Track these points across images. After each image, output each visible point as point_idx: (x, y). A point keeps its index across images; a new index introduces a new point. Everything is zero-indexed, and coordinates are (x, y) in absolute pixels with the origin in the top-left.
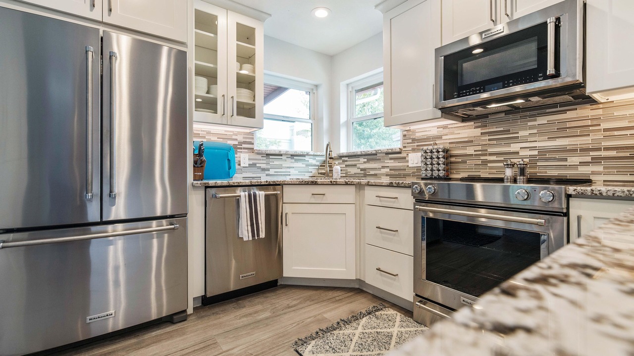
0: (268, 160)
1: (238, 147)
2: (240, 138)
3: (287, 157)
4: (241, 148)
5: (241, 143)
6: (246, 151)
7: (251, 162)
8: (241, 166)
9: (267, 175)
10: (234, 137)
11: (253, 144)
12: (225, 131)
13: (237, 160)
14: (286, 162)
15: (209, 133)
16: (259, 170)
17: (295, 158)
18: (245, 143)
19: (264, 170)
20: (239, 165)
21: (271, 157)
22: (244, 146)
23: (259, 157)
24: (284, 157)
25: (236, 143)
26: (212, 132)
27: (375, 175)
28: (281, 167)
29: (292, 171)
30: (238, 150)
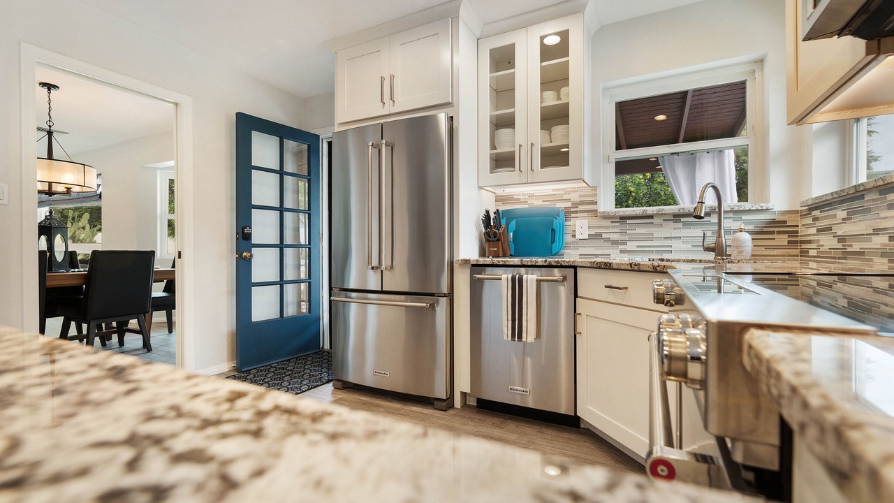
0: (624, 227)
1: (572, 210)
2: (575, 197)
3: (664, 220)
4: (577, 212)
5: (575, 205)
6: (585, 214)
7: (593, 232)
8: (577, 237)
9: (622, 252)
10: (566, 197)
11: (596, 203)
12: (553, 190)
13: (569, 229)
14: (661, 229)
15: (532, 196)
16: (608, 244)
17: (682, 220)
18: (582, 203)
19: (615, 243)
20: (574, 236)
21: (628, 221)
22: (581, 208)
23: (608, 223)
24: (655, 221)
25: (569, 204)
26: (535, 194)
27: (861, 253)
28: (650, 237)
29: (676, 245)
30: (573, 215)
